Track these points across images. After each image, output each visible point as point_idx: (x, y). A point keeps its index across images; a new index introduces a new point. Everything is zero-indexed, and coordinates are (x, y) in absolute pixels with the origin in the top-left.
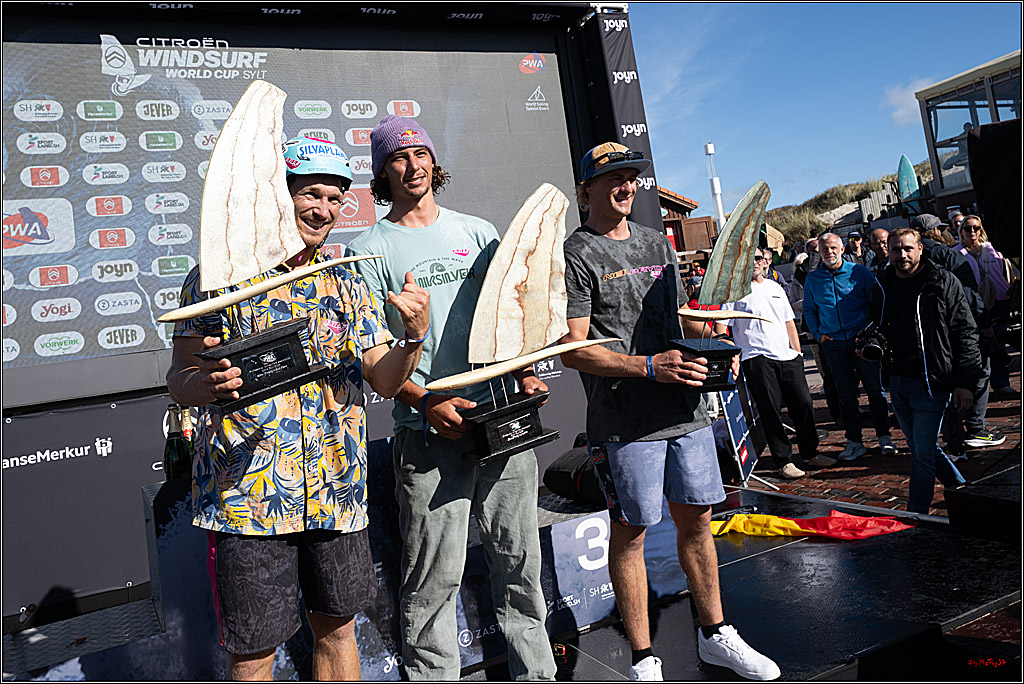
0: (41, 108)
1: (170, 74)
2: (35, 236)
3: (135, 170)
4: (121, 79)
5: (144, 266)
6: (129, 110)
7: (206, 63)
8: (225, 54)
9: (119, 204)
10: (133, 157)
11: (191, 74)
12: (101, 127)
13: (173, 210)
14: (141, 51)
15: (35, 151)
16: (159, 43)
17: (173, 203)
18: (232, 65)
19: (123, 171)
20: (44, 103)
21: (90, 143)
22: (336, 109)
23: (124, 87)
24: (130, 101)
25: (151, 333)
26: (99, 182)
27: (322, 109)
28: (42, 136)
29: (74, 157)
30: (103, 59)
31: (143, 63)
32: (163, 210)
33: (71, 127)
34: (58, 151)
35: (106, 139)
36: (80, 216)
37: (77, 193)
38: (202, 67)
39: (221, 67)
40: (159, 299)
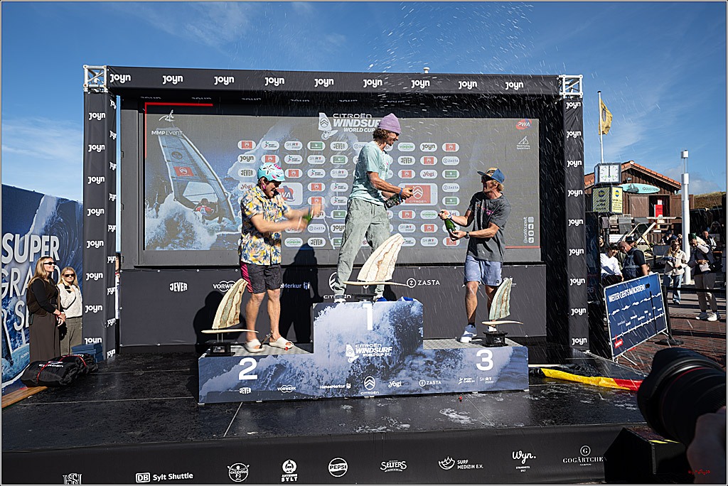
0: (294, 144)
1: (346, 130)
2: (288, 198)
3: (328, 173)
4: (326, 132)
5: (328, 214)
6: (328, 147)
7: (362, 126)
8: (370, 121)
9: (320, 186)
10: (328, 167)
11: (354, 130)
12: (316, 153)
13: (341, 190)
14: (335, 120)
15: (291, 162)
16: (342, 116)
17: (342, 187)
18: (372, 126)
19: (323, 172)
20: (296, 142)
21: (312, 160)
22: (417, 147)
23: (326, 136)
24: (328, 142)
25: (328, 241)
26: (313, 176)
27: (411, 147)
28: (294, 156)
29: (305, 166)
30: (319, 124)
31: (335, 125)
32: (337, 190)
33: (305, 153)
34: (299, 163)
35: (317, 158)
36: (305, 190)
37: (305, 181)
38: (360, 127)
39: (367, 127)
40: (332, 228)
